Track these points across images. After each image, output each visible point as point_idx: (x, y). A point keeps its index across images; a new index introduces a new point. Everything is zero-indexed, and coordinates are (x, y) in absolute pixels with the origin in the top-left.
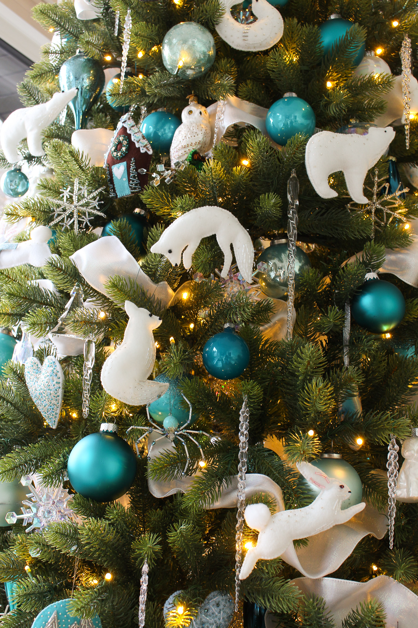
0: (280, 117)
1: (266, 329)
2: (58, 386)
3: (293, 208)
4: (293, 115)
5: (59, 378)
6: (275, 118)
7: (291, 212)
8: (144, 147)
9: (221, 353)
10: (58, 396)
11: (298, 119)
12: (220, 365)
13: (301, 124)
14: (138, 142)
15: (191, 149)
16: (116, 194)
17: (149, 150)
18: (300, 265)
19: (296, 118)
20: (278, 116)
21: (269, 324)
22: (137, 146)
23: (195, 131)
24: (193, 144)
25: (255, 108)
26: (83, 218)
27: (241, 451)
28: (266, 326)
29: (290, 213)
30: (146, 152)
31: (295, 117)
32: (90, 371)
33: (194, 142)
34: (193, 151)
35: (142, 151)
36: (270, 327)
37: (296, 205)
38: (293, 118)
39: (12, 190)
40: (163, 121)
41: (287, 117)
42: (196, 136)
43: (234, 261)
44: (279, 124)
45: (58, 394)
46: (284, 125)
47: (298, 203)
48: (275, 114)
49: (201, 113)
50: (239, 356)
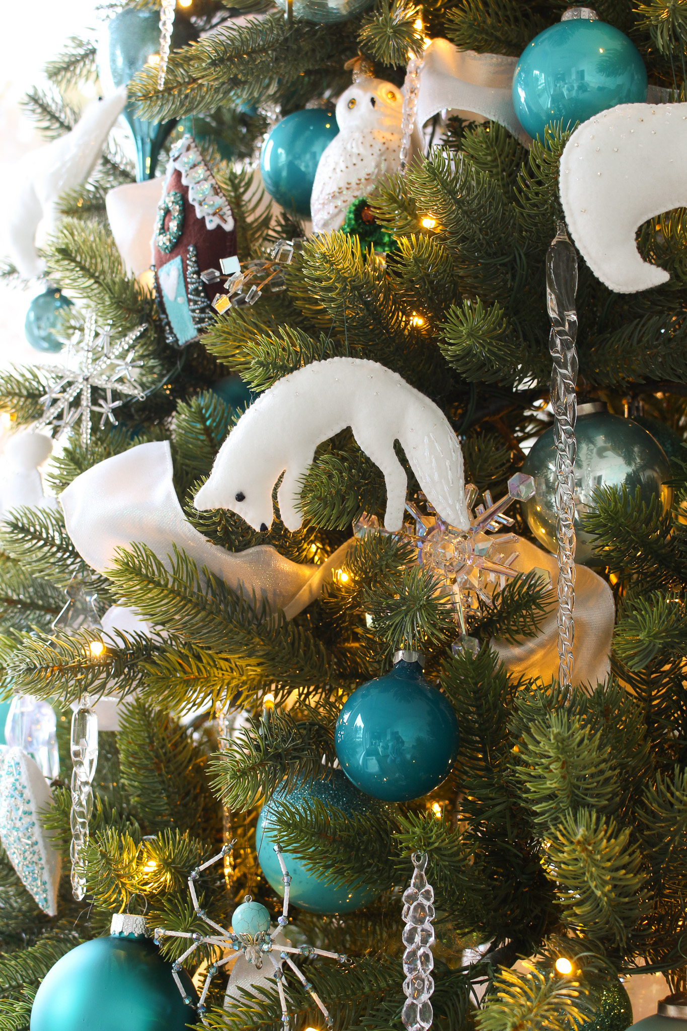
0: (542, 80)
1: (532, 652)
2: (27, 820)
3: (560, 333)
4: (574, 70)
5: (28, 802)
6: (529, 85)
7: (558, 342)
8: (214, 214)
9: (375, 733)
10: (36, 843)
11: (587, 78)
12: (373, 766)
13: (601, 89)
14: (200, 204)
15: (351, 199)
16: (175, 336)
17: (225, 221)
18: (630, 470)
19: (582, 77)
20: (537, 79)
21: (537, 641)
22: (199, 215)
23: (355, 151)
24: (354, 185)
25: (499, 65)
26: (101, 406)
27: (408, 1002)
28: (531, 645)
29: (554, 344)
30: (219, 227)
31: (581, 74)
32: (87, 789)
33: (354, 181)
34: (357, 202)
35: (210, 226)
36: (542, 646)
37: (571, 324)
38: (574, 77)
39: (44, 339)
40: (308, 133)
41: (560, 78)
42: (359, 163)
43: (413, 487)
44: (541, 101)
45: (34, 839)
46: (553, 101)
47: (574, 318)
48: (528, 72)
49: (373, 101)
50: (419, 740)
